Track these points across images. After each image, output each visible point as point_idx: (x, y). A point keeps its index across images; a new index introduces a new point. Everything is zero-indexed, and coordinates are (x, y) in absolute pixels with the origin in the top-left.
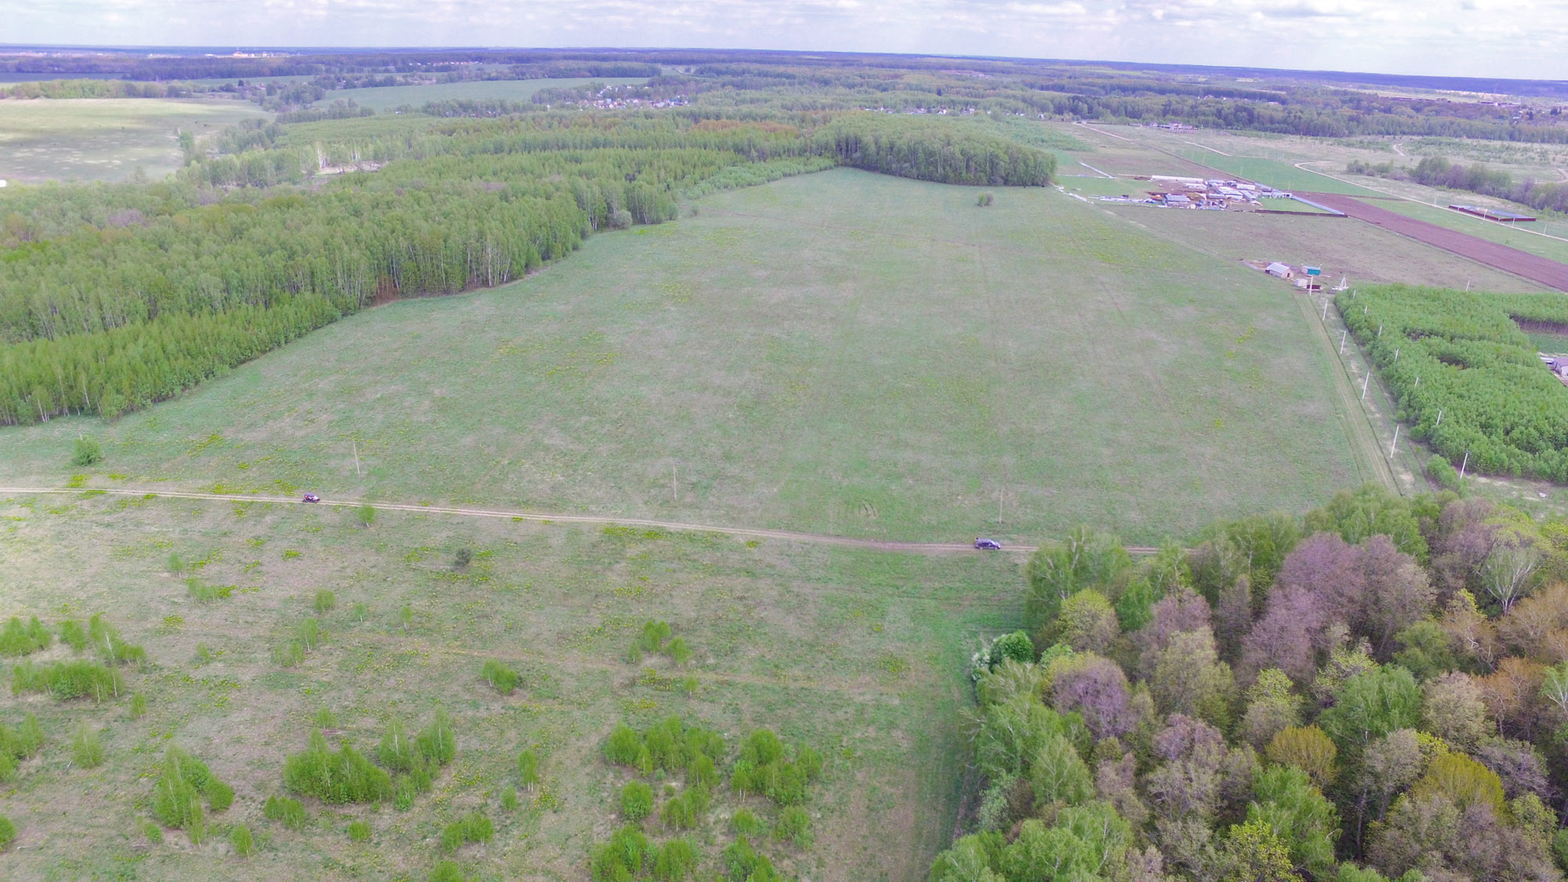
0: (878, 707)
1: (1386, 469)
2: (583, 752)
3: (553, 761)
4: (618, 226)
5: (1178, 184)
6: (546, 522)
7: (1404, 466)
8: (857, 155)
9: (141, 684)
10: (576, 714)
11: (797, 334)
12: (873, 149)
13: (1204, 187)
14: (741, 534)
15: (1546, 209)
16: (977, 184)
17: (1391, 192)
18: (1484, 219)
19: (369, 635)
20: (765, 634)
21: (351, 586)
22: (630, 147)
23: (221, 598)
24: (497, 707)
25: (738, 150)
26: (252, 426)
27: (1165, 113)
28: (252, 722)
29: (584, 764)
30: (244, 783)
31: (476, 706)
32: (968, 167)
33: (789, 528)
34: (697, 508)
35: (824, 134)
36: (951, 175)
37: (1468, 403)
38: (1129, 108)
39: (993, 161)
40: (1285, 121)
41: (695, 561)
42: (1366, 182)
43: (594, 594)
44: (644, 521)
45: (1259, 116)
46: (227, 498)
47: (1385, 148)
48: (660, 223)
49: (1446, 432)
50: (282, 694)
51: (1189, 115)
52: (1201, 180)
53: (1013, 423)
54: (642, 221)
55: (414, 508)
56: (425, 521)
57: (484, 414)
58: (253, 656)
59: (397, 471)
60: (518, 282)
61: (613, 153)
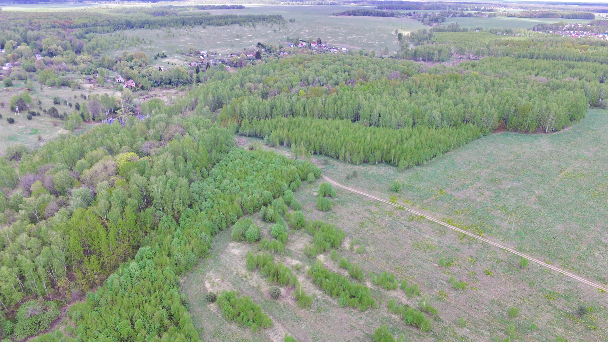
4: (602, 107)
9: (436, 327)
21: (521, 304)
22: (599, 62)
23: (462, 288)
26: (457, 189)
46: (453, 228)
55: (542, 263)
56: (550, 274)
57: (564, 212)
58: (482, 331)
59: (528, 237)
60: (559, 132)
61: (592, 65)
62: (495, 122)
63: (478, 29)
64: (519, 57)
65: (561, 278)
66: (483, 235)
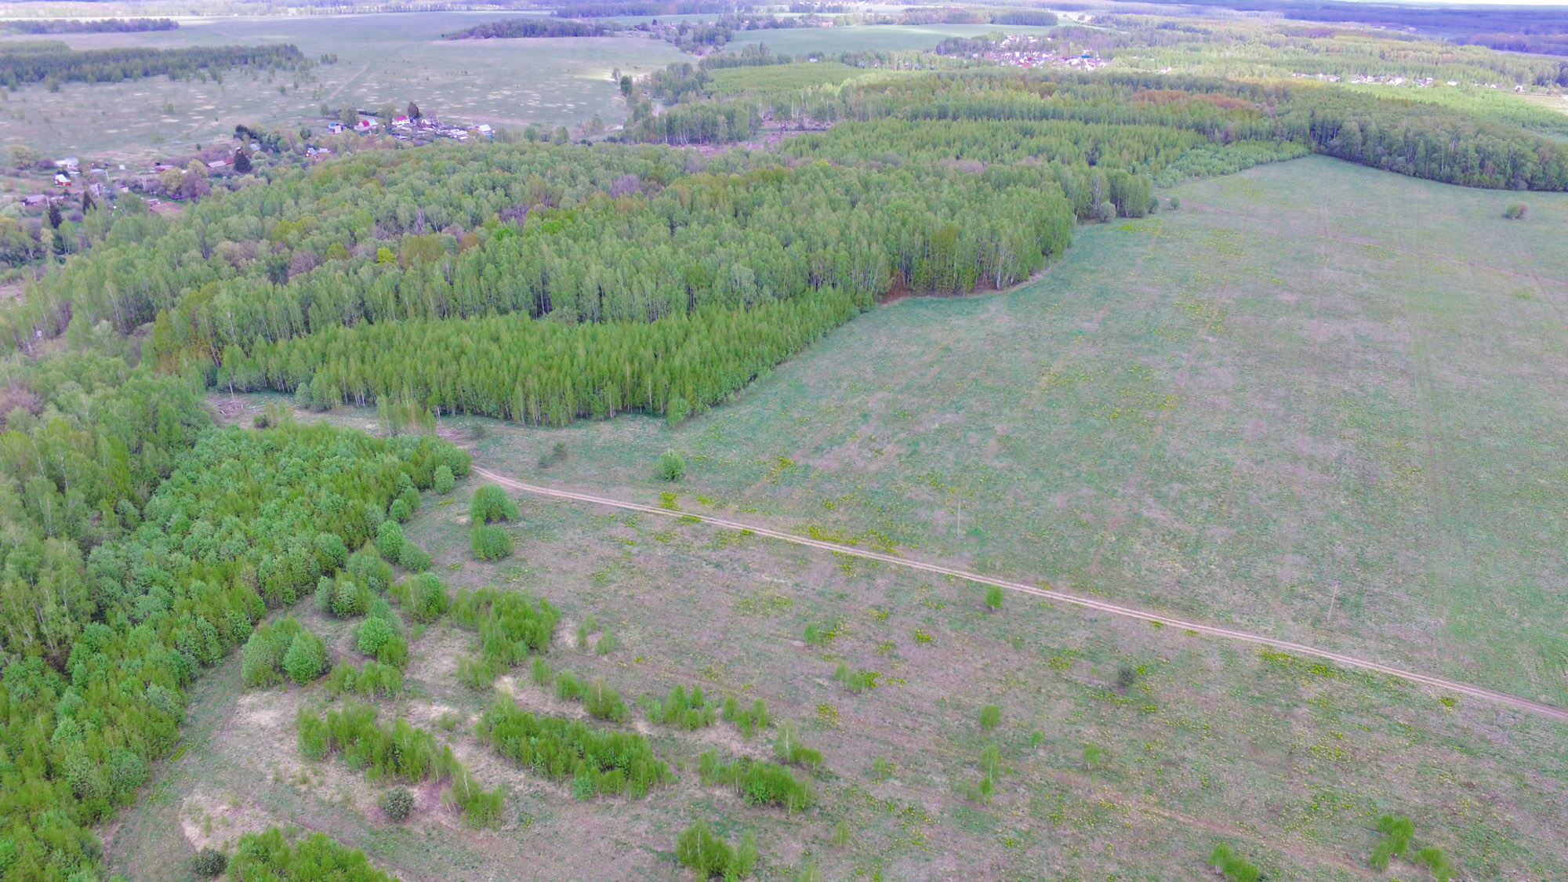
4: (1101, 219)
6: (1191, 633)
8: (1336, 142)
9: (824, 794)
11: (1371, 390)
12: (1359, 136)
14: (1436, 686)
19: (1050, 770)
20: (1525, 850)
21: (1004, 695)
22: (1081, 119)
23: (868, 687)
25: (1200, 129)
26: (818, 450)
33: (1482, 683)
34: (1358, 635)
35: (1295, 115)
39: (1516, 159)
41: (1388, 717)
43: (1286, 749)
44: (1306, 651)
46: (825, 546)
48: (1140, 217)
50: (979, 839)
54: (1122, 214)
55: (1034, 591)
56: (1053, 610)
57: (1061, 466)
58: (929, 777)
59: (995, 535)
60: (1024, 285)
61: (1068, 127)
62: (882, 276)
63: (813, 56)
64: (915, 117)
65: (1077, 615)
66: (895, 550)
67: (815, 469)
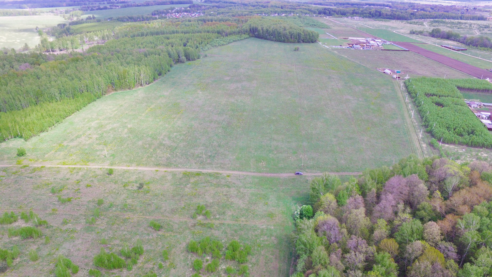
0: (267, 229)
1: (418, 142)
2: (182, 248)
3: (173, 252)
4: (182, 62)
5: (357, 40)
6: (166, 171)
7: (424, 141)
8: (256, 33)
9: (47, 232)
10: (178, 236)
11: (239, 101)
12: (261, 31)
13: (365, 41)
14: (225, 173)
15: (470, 46)
16: (294, 43)
17: (423, 41)
18: (451, 50)
19: (115, 212)
20: (233, 207)
21: (108, 196)
22: (184, 33)
23: (68, 201)
24: (155, 235)
25: (219, 33)
26: (72, 140)
27: (353, 13)
28: (82, 243)
29: (182, 253)
30: (81, 264)
31: (148, 235)
32: (291, 37)
33: (239, 170)
34: (211, 164)
35: (246, 26)
36: (286, 40)
37: (443, 120)
38: (342, 12)
39: (299, 35)
40: (391, 15)
41: (211, 183)
42: (415, 37)
43: (181, 195)
44: (195, 170)
45: (383, 14)
46: (67, 166)
47: (422, 24)
48: (194, 60)
49: (436, 130)
50: (90, 234)
51: (361, 14)
52: (364, 39)
53: (306, 131)
54: (189, 60)
55: (125, 168)
56: (129, 172)
58: (80, 221)
59: (118, 155)
60: (151, 84)
61: (179, 35)
65: (135, 172)
66: (87, 164)
67: (70, 146)
